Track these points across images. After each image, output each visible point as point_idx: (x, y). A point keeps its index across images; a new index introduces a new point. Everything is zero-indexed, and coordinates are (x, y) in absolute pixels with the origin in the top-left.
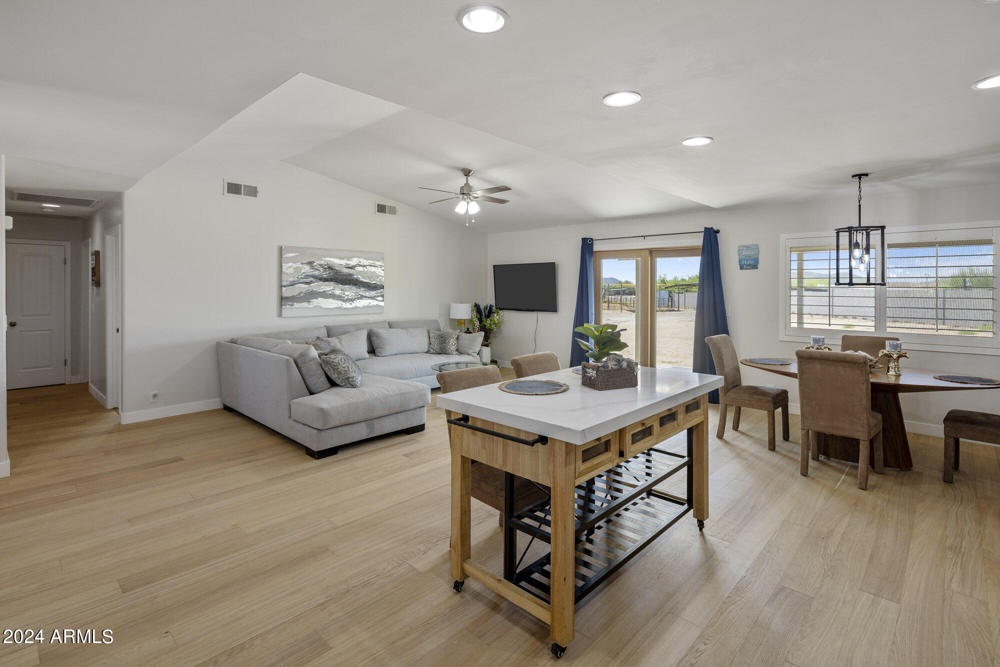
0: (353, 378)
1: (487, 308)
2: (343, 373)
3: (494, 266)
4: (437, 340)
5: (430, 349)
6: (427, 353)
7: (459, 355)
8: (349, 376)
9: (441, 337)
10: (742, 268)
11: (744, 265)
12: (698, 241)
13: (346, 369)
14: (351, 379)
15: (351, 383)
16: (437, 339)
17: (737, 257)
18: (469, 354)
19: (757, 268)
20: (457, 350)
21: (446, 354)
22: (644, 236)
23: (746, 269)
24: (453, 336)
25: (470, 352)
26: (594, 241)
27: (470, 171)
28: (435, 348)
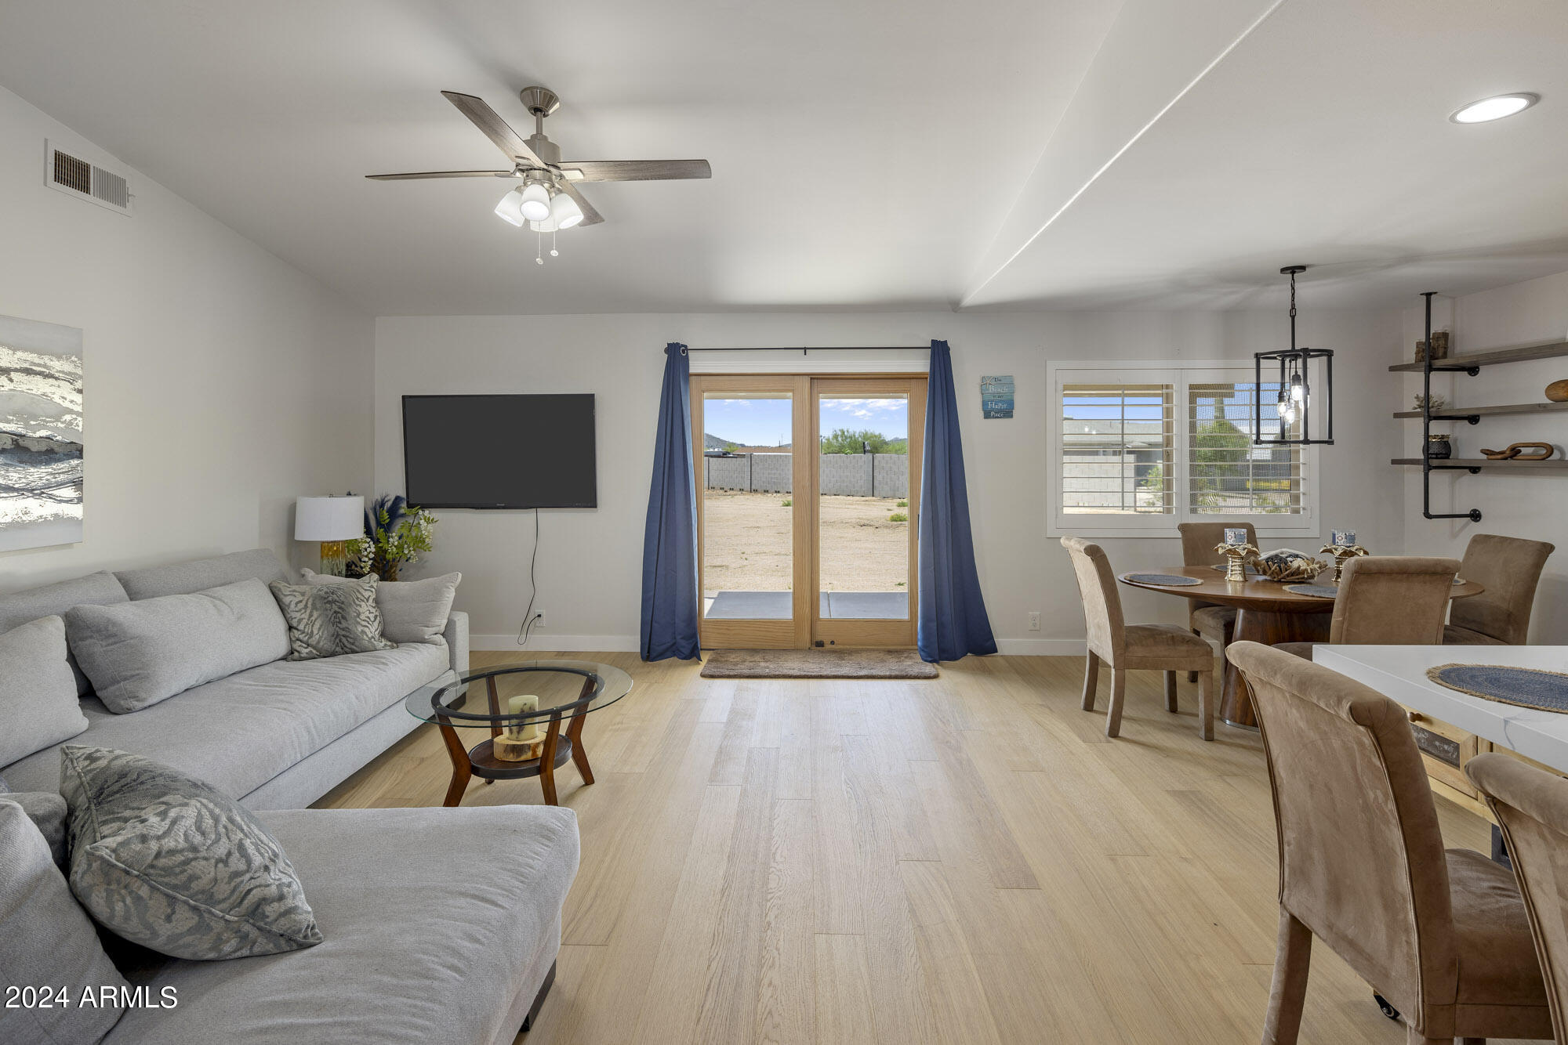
0: (281, 898)
1: (382, 505)
2: (222, 890)
3: (403, 397)
4: (316, 614)
5: (296, 646)
6: (284, 659)
7: (392, 647)
8: (256, 894)
9: (329, 602)
10: (987, 415)
11: (992, 410)
12: (920, 364)
13: (236, 863)
14: (271, 910)
15: (274, 929)
16: (314, 607)
17: (980, 396)
18: (423, 641)
19: (1012, 417)
20: (383, 635)
21: (354, 652)
22: (805, 349)
23: (994, 417)
24: (367, 594)
25: (428, 633)
26: (691, 354)
27: (550, 98)
28: (313, 641)
